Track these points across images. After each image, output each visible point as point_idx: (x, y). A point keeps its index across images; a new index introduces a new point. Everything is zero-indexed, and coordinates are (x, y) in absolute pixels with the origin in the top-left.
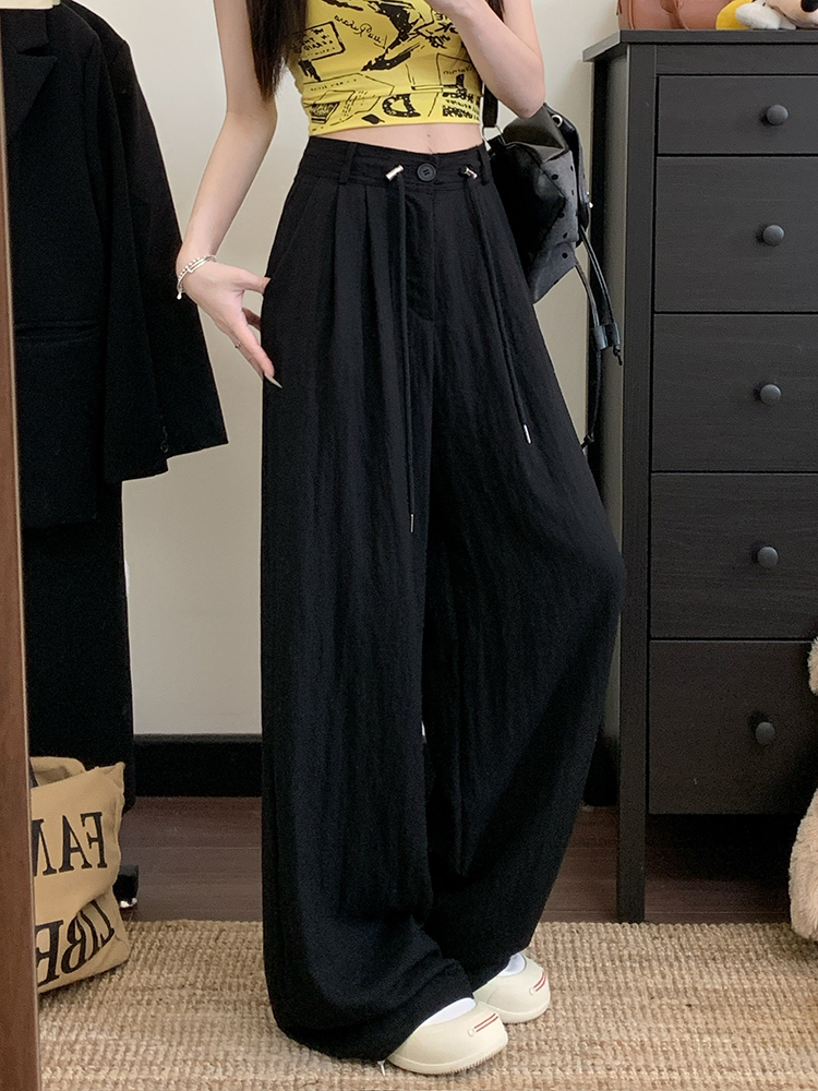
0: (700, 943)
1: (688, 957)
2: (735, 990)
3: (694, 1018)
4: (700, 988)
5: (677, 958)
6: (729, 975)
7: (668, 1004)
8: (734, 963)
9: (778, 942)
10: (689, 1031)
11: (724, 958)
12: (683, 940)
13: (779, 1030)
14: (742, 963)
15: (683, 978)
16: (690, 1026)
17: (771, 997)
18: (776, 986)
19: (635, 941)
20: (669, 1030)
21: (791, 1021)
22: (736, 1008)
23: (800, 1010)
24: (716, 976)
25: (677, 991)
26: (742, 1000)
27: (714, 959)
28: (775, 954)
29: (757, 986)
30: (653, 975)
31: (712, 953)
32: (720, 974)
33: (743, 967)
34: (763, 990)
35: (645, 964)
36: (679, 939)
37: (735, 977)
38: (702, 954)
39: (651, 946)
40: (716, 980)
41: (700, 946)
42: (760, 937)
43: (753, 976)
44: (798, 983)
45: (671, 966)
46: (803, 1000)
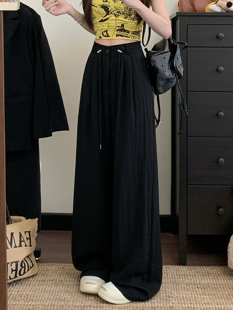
0: (202, 271)
1: (199, 275)
2: (211, 284)
3: (199, 291)
4: (201, 283)
5: (195, 275)
6: (210, 280)
7: (191, 287)
8: (212, 277)
9: (225, 271)
10: (197, 294)
11: (209, 275)
12: (197, 270)
13: (223, 294)
14: (214, 277)
15: (197, 281)
16: (197, 293)
17: (222, 286)
18: (223, 283)
19: (184, 270)
20: (191, 294)
21: (227, 292)
22: (211, 288)
23: (230, 289)
24: (206, 280)
25: (194, 284)
26: (213, 287)
27: (206, 276)
28: (224, 275)
29: (218, 283)
30: (188, 279)
31: (206, 274)
32: (207, 279)
33: (214, 278)
34: (220, 284)
35: (186, 276)
36: (196, 270)
37: (211, 280)
38: (203, 274)
39: (188, 272)
40: (206, 281)
41: (202, 272)
42: (220, 270)
43: (217, 280)
44: (230, 282)
45: (193, 277)
46: (231, 287)
